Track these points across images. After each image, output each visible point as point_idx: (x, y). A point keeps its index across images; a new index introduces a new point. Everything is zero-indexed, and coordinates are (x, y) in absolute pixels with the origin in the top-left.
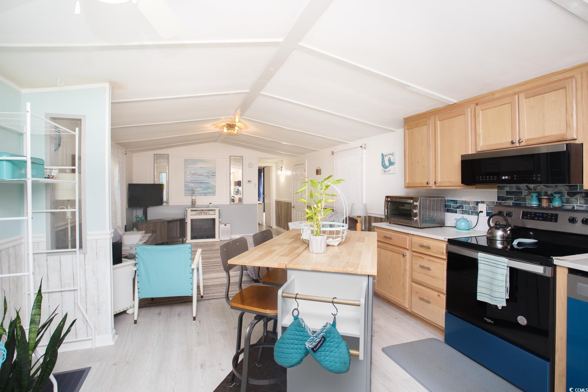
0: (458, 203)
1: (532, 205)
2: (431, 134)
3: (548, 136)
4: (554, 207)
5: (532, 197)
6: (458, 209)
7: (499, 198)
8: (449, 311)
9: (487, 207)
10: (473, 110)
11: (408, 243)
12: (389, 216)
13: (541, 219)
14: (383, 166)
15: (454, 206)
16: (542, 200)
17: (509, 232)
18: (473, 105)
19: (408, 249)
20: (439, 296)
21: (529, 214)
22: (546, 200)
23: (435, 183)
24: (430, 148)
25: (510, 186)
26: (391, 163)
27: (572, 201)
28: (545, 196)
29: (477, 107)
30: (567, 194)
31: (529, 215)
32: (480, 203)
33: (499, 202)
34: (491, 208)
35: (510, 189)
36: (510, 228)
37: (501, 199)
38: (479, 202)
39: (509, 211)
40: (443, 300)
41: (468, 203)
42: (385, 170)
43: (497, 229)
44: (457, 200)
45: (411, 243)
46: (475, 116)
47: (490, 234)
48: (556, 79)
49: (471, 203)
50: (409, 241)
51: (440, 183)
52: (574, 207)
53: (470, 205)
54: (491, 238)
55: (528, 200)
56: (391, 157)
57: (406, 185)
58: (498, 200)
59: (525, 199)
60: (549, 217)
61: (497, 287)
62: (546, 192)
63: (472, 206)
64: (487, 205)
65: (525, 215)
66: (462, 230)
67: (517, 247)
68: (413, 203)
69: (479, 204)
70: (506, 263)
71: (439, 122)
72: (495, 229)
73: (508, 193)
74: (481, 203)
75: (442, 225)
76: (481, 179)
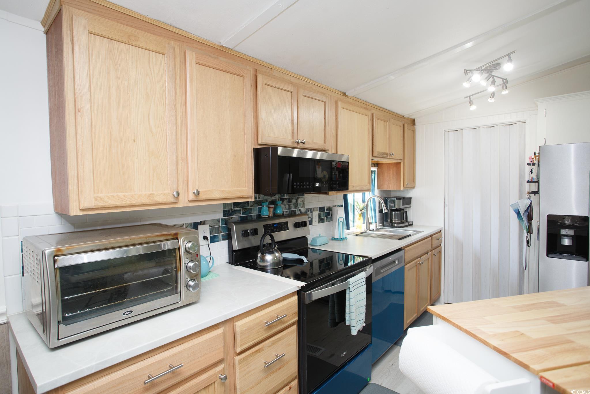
1: (263, 216)
4: (280, 215)
10: (252, 76)
16: (269, 209)
20: (290, 389)
22: (272, 209)
29: (259, 76)
31: (269, 229)
32: (199, 225)
33: (226, 218)
34: (214, 229)
37: (227, 214)
39: (253, 228)
46: (255, 88)
58: (224, 216)
60: (283, 226)
64: (210, 226)
71: (195, 63)
73: (235, 204)
74: (201, 224)
76: (298, 187)
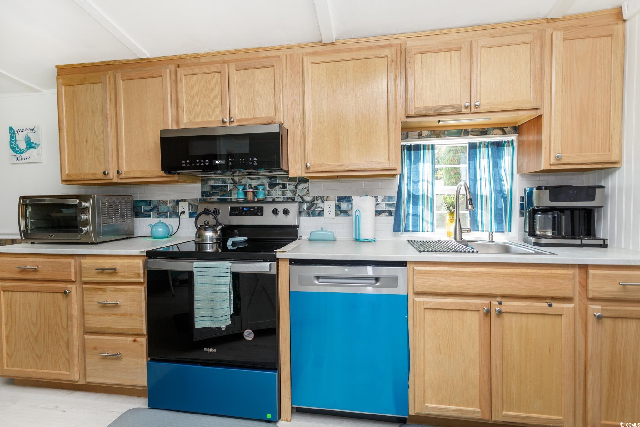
0: (152, 203)
1: (239, 199)
2: (108, 98)
3: (259, 118)
4: (258, 199)
5: (239, 190)
6: (151, 212)
7: (203, 194)
8: (152, 358)
9: (189, 206)
10: (173, 73)
11: (73, 270)
12: (29, 231)
13: (248, 213)
14: (13, 149)
15: (146, 209)
16: (248, 193)
17: (219, 232)
18: (173, 65)
19: (74, 280)
20: (135, 341)
21: (237, 209)
22: (251, 193)
23: (118, 172)
24: (108, 119)
25: (215, 179)
26: (30, 145)
27: (272, 193)
28: (249, 188)
29: (178, 69)
30: (269, 187)
31: (237, 211)
33: (204, 199)
34: (194, 207)
35: (215, 182)
36: (220, 227)
37: (205, 195)
38: (179, 201)
39: (216, 208)
40: (142, 345)
41: (165, 202)
42: (18, 155)
43: (206, 229)
44: (150, 200)
45: (80, 270)
46: (176, 82)
47: (199, 237)
48: (264, 56)
49: (170, 203)
50: (75, 267)
51: (126, 172)
52: (274, 199)
53: (168, 206)
54: (200, 242)
55: (233, 194)
56: (31, 134)
57: (65, 178)
58: (202, 196)
59: (231, 193)
60: (256, 211)
61: (219, 302)
62: (250, 185)
63: (170, 206)
64: (189, 204)
65: (234, 211)
66: (160, 238)
67: (232, 248)
68: (80, 203)
69: (179, 203)
70: (230, 268)
71: (122, 81)
72: (204, 230)
73: (213, 187)
74: (182, 202)
75: (131, 236)
76: (188, 165)
